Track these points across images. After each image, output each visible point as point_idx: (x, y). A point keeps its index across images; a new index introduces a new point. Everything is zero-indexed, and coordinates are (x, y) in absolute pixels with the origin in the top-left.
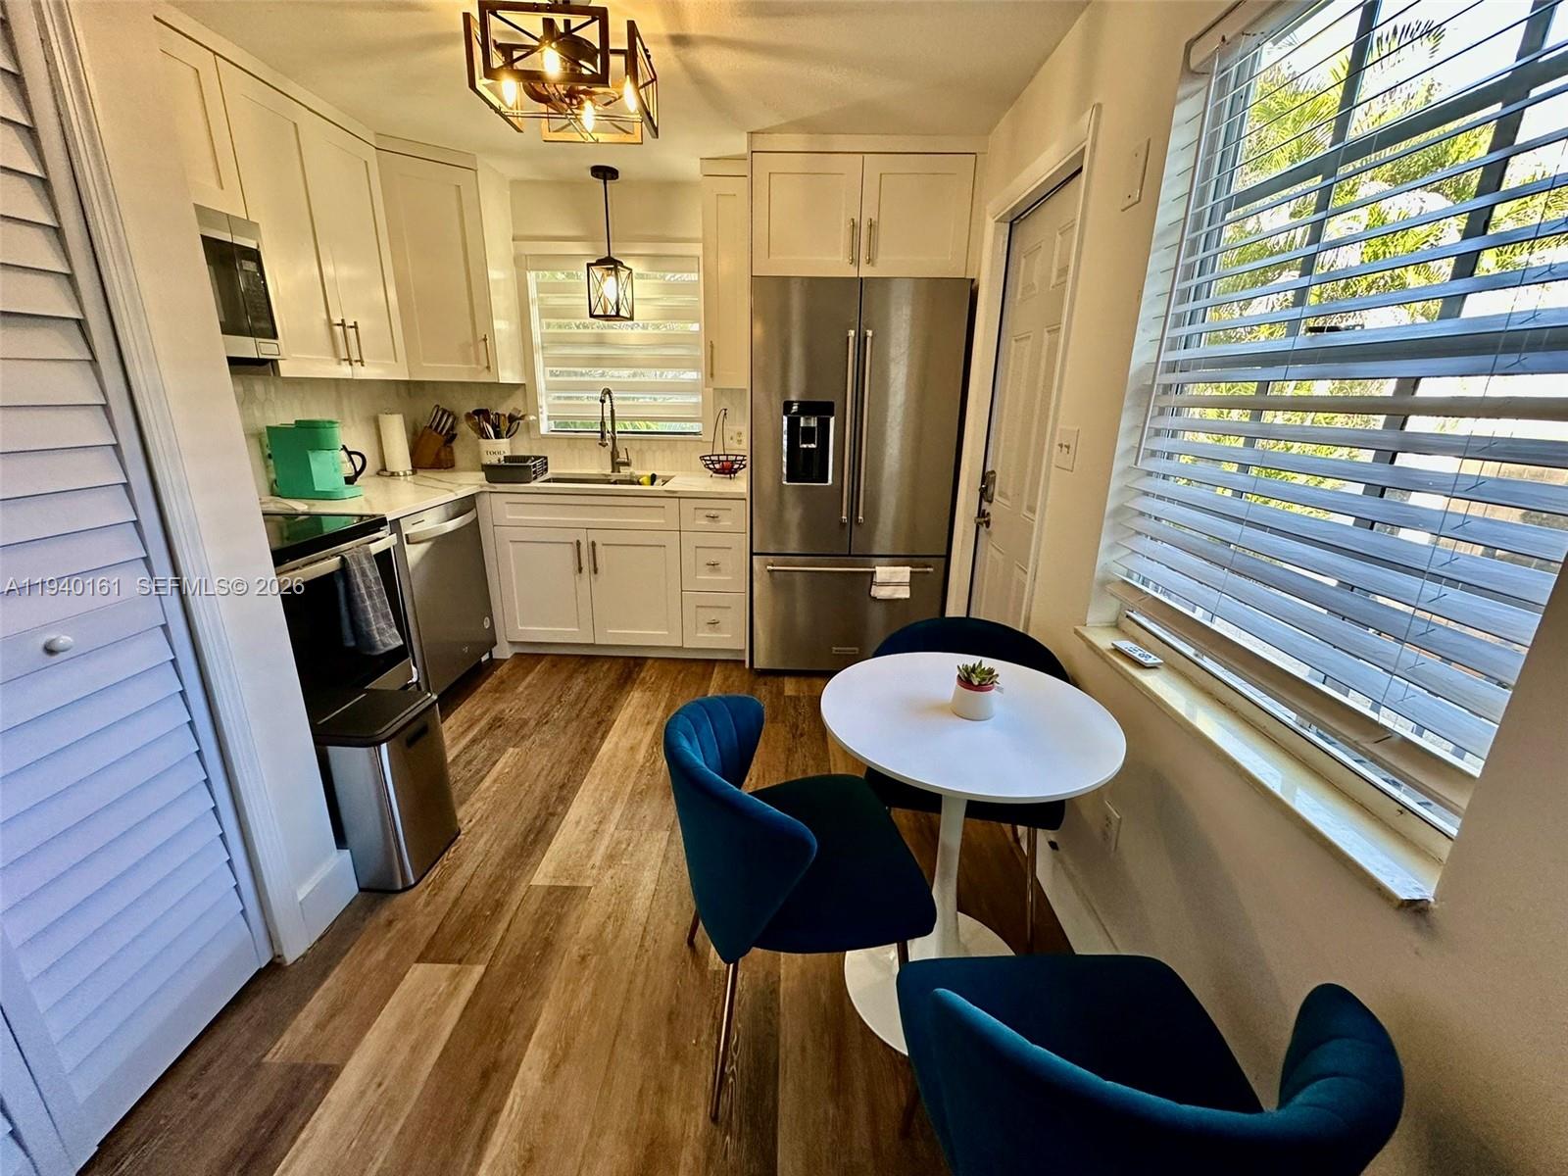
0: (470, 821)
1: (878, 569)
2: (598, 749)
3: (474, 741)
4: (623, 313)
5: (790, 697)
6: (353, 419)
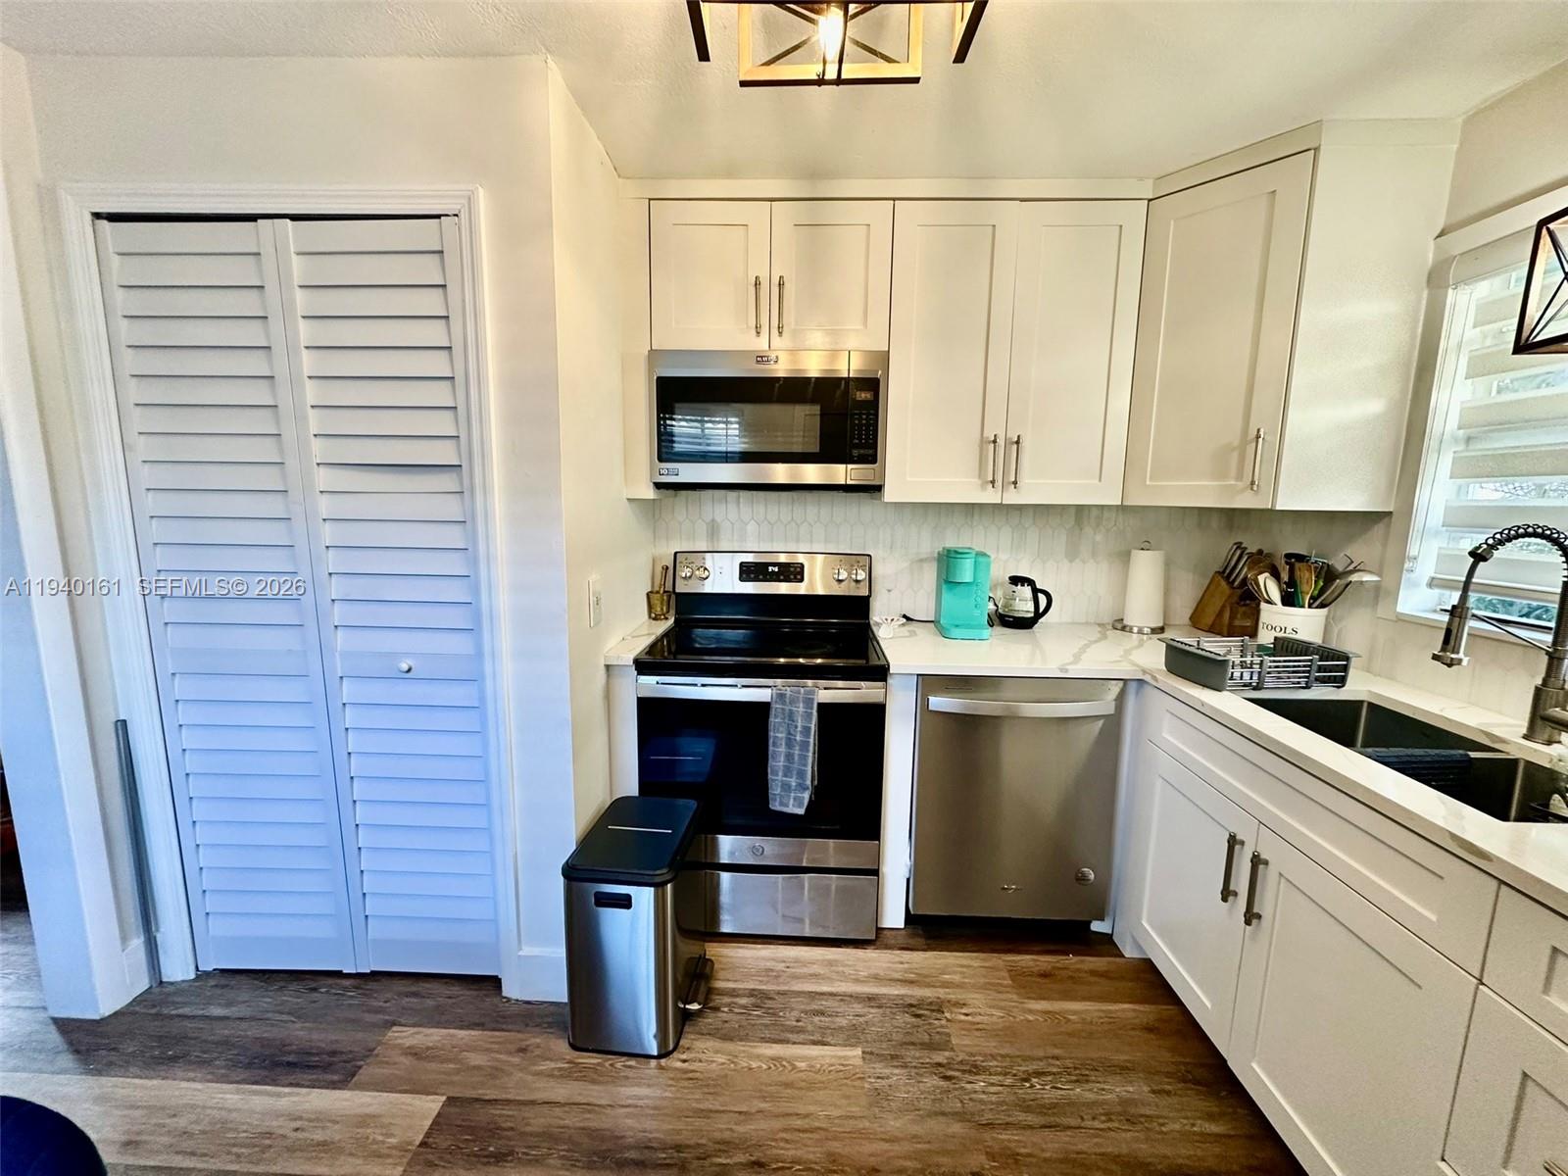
3: (872, 1000)
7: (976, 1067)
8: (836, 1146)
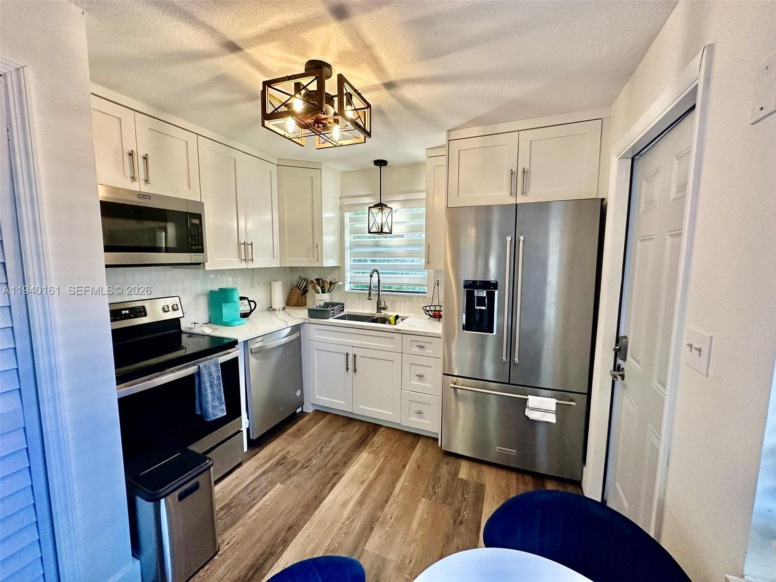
0: (228, 544)
1: (530, 397)
2: (324, 498)
3: (264, 473)
4: (386, 230)
5: (461, 479)
6: (259, 284)
7: (309, 459)
8: (302, 503)
